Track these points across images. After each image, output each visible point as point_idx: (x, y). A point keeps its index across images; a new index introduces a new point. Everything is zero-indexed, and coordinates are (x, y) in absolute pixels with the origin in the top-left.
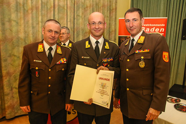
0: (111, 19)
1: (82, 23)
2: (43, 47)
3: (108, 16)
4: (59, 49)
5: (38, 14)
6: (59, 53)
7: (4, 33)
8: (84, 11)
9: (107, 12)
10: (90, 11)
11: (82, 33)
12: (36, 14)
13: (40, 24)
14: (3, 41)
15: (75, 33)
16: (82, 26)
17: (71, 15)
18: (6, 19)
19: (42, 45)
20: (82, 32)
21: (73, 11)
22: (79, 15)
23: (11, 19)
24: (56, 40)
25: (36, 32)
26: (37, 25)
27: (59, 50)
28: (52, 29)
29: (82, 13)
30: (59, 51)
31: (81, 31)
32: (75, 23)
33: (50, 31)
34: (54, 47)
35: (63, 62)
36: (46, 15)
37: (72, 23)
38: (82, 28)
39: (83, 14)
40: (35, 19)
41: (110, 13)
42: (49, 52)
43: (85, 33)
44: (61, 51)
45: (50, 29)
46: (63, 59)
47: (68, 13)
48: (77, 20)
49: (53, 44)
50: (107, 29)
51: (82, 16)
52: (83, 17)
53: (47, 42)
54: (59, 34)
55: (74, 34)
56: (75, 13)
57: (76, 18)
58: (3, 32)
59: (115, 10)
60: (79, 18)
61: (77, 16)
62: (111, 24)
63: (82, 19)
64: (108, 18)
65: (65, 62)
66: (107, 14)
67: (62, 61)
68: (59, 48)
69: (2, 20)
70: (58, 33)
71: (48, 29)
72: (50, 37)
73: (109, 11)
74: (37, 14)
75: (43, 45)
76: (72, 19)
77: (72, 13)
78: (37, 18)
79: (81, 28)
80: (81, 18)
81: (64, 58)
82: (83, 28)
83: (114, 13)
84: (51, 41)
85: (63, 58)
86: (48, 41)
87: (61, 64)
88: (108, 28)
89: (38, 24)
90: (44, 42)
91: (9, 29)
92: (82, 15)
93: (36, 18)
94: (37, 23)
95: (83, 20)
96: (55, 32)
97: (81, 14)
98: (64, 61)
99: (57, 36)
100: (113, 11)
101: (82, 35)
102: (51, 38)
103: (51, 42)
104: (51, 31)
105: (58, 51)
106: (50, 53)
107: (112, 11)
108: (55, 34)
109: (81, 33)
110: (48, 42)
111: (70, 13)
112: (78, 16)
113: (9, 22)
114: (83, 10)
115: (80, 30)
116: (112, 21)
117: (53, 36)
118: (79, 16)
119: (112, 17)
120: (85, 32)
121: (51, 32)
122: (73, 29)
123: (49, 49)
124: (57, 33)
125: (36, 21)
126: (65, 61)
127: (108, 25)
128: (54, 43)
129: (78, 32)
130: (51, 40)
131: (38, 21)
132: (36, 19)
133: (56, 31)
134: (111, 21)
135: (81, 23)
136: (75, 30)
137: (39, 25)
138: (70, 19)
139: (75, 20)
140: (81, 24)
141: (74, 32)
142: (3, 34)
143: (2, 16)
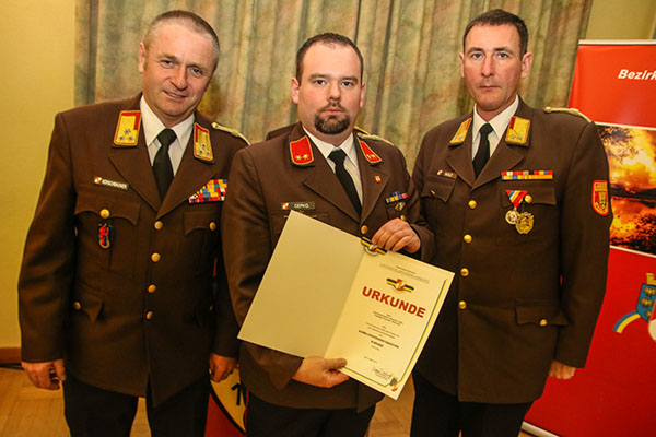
0: (556, 48)
1: (419, 56)
2: (136, 128)
3: (544, 33)
4: (204, 138)
5: (244, 6)
6: (204, 156)
7: (113, 71)
8: (436, 7)
9: (542, 14)
10: (463, 5)
11: (415, 96)
12: (236, 6)
13: (246, 43)
14: (106, 97)
15: (386, 93)
16: (418, 65)
17: (375, 19)
18: (129, 22)
19: (134, 118)
20: (416, 91)
21: (388, 5)
22: (412, 19)
23: (144, 19)
24: (193, 99)
25: (230, 75)
26: (236, 49)
27: (204, 142)
28: (178, 55)
29: (425, 15)
30: (204, 150)
31: (411, 88)
32: (391, 51)
33: (168, 62)
34: (182, 130)
35: (214, 195)
36: (273, 14)
37: (375, 50)
38: (416, 73)
39: (430, 19)
40: (230, 26)
41: (554, 23)
42: (161, 149)
43: (431, 95)
44: (210, 151)
45: (171, 53)
46: (216, 183)
47: (362, 11)
48: (402, 40)
49: (178, 117)
50: (528, 89)
51: (423, 26)
52: (428, 28)
53: (155, 107)
54: (205, 78)
55: (379, 98)
56: (396, 11)
57: (397, 34)
58: (108, 65)
59: (579, 9)
60: (409, 31)
61: (400, 25)
62: (552, 72)
63: (422, 38)
64: (541, 44)
65: (222, 194)
66: (539, 24)
67: (211, 191)
68: (204, 134)
69: (112, 22)
70: (201, 73)
71: (160, 53)
72: (167, 85)
73: (548, 13)
74: (239, 6)
75: (138, 116)
76: (380, 36)
77: (379, 11)
78: (238, 24)
79: (413, 77)
80: (417, 34)
81: (220, 181)
82: (421, 75)
83: (574, 23)
84: (169, 104)
85: (215, 178)
86: (158, 101)
87: (207, 202)
88: (535, 84)
89: (240, 44)
90: (143, 102)
91: (134, 57)
92: (424, 21)
93: (235, 21)
94: (237, 39)
95: (427, 42)
96: (187, 66)
97: (418, 19)
98: (218, 190)
99: (197, 83)
100: (572, 12)
101: (414, 105)
102: (172, 89)
103: (171, 107)
104: (171, 61)
105: (198, 147)
106: (163, 154)
107: (563, 15)
108: (186, 77)
109: (409, 96)
110: (156, 105)
111: (375, 9)
112: (408, 23)
113: (135, 31)
114: (431, 4)
115: (410, 81)
116: (559, 57)
117: (179, 85)
118: (410, 24)
119: (562, 38)
120: (428, 91)
121: (172, 67)
122: (377, 76)
123: (159, 137)
124: (199, 74)
125: (233, 32)
126: (223, 190)
127: (538, 73)
128: (183, 113)
129: (398, 89)
130: (168, 100)
131: (241, 33)
132: (234, 28)
133: (194, 66)
134: (554, 58)
135: (415, 53)
136: (388, 81)
137: (242, 51)
138: (370, 36)
139: (392, 41)
140: (415, 58)
141: (380, 88)
142: (106, 73)
143: (111, 9)
